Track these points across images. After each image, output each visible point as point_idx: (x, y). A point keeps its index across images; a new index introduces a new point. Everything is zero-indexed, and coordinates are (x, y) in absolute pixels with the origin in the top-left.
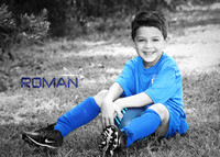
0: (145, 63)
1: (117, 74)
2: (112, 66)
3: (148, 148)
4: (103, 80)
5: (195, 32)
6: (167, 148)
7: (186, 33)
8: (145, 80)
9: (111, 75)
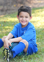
0: (22, 25)
1: (9, 29)
2: (7, 26)
3: (23, 58)
4: (4, 31)
5: (39, 12)
6: (30, 58)
7: (35, 12)
8: (22, 32)
9: (7, 29)
